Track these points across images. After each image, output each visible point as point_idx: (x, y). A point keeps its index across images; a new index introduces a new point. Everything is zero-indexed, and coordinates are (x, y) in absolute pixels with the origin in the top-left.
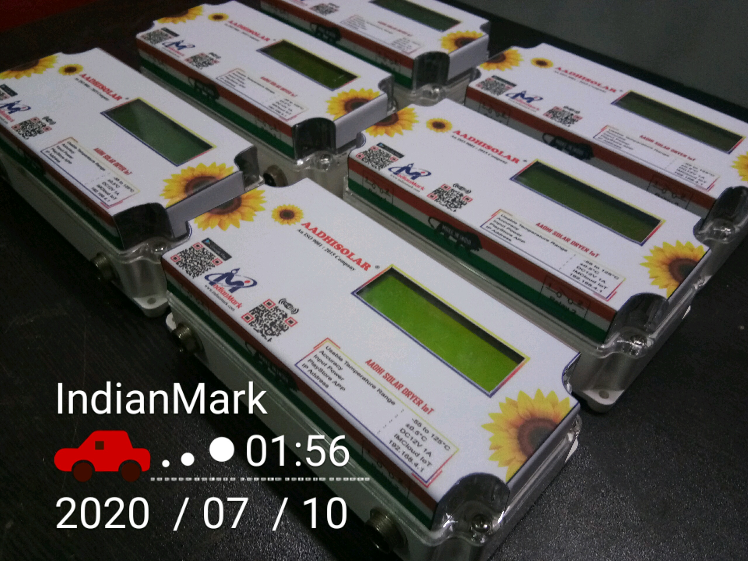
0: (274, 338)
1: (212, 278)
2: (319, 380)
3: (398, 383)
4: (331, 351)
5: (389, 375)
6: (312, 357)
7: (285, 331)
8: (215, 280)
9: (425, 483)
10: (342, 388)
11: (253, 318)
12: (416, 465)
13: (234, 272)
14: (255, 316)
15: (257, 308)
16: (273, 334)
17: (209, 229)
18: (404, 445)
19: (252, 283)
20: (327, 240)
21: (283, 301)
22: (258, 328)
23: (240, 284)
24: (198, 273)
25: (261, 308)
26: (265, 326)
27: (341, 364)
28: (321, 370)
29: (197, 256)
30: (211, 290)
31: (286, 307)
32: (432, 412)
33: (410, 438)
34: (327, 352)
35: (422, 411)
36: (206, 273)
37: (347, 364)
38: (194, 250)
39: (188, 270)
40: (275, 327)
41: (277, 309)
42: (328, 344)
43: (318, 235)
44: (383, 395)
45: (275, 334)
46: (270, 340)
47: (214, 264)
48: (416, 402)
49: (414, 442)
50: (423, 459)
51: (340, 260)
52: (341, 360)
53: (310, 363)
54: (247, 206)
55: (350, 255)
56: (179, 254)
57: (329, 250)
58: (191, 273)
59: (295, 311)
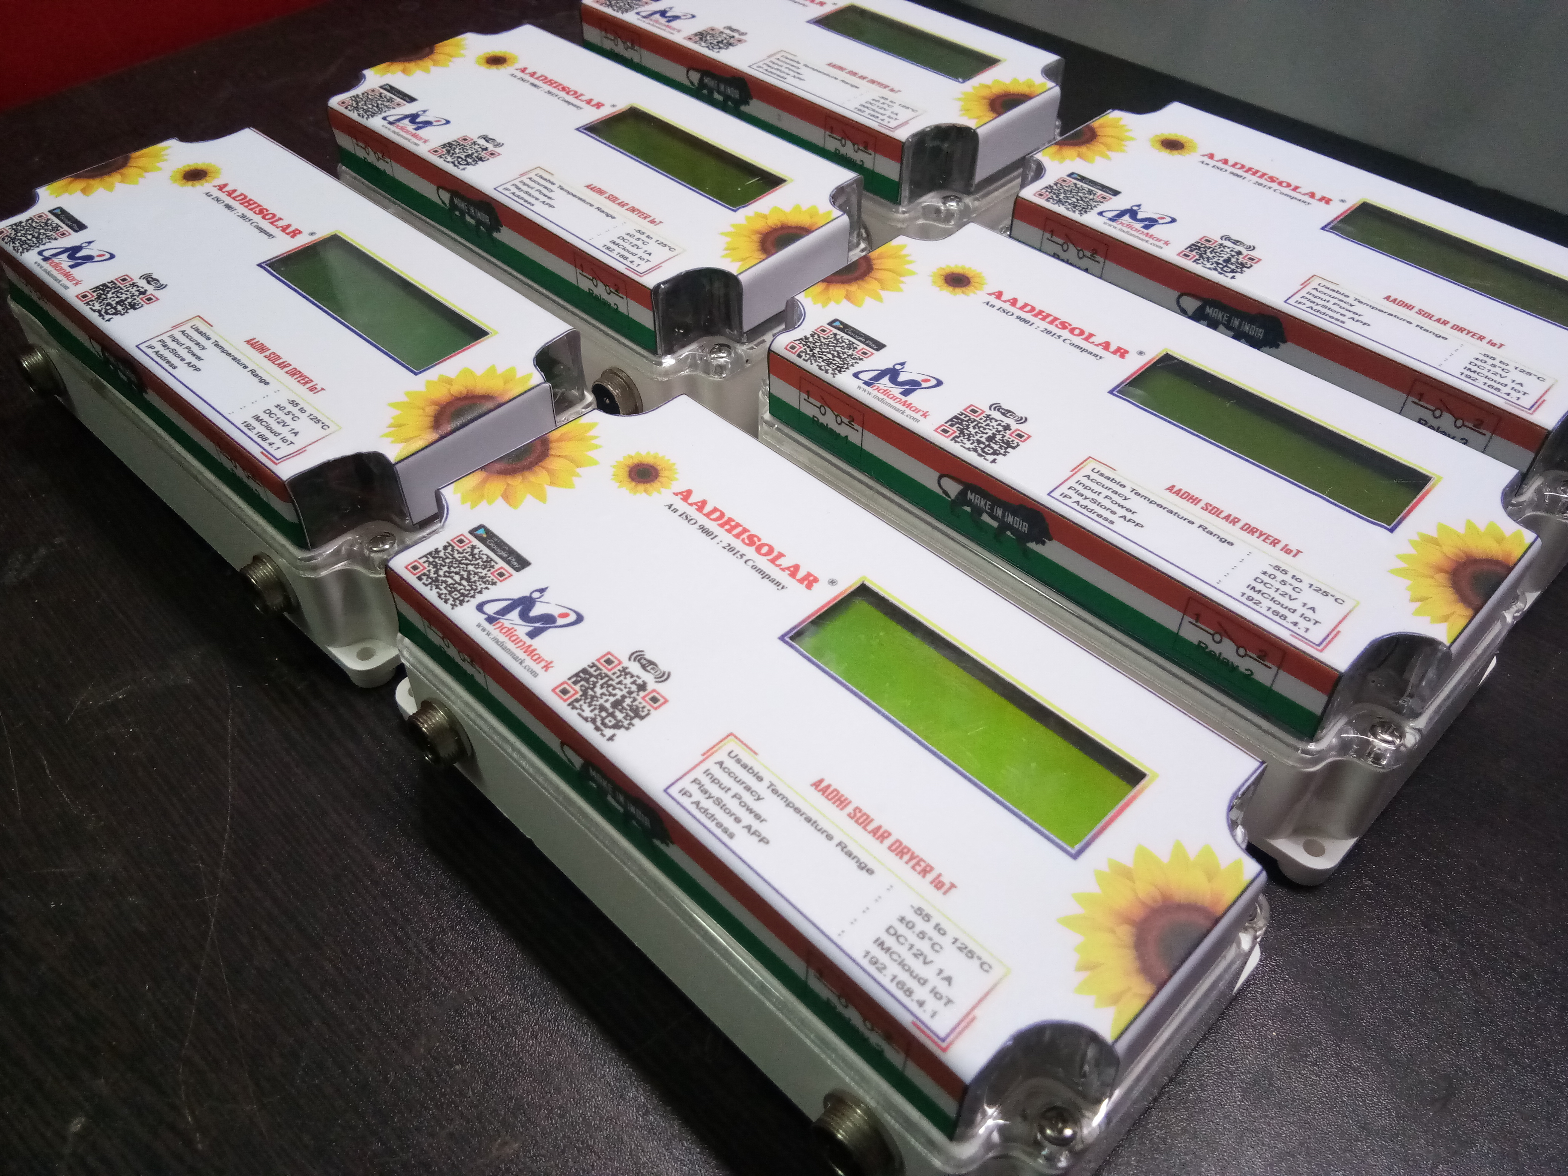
0: (620, 733)
1: (491, 609)
2: (715, 822)
3: (879, 828)
4: (739, 761)
5: (860, 811)
6: (698, 773)
7: (642, 718)
8: (497, 613)
9: (939, 1042)
10: (763, 840)
11: (576, 692)
12: (921, 1004)
13: (536, 595)
14: (581, 686)
15: (584, 671)
16: (617, 726)
17: (483, 505)
18: (895, 961)
19: (573, 617)
20: (727, 527)
21: (638, 657)
22: (587, 713)
23: (548, 620)
24: (462, 598)
25: (592, 670)
26: (602, 708)
27: (760, 788)
28: (718, 802)
29: (460, 563)
30: (488, 634)
31: (644, 667)
32: (953, 890)
33: (907, 946)
34: (730, 764)
35: (932, 888)
36: (480, 599)
37: (772, 787)
38: (453, 550)
39: (441, 592)
40: (621, 711)
41: (625, 672)
42: (731, 745)
43: (708, 515)
44: (850, 854)
45: (622, 726)
46: (611, 739)
47: (495, 580)
48: (918, 868)
49: (915, 955)
50: (935, 992)
51: (754, 567)
52: (760, 779)
53: (695, 787)
54: (561, 456)
55: (775, 556)
56: (423, 560)
57: (733, 546)
58: (448, 599)
59: (663, 677)
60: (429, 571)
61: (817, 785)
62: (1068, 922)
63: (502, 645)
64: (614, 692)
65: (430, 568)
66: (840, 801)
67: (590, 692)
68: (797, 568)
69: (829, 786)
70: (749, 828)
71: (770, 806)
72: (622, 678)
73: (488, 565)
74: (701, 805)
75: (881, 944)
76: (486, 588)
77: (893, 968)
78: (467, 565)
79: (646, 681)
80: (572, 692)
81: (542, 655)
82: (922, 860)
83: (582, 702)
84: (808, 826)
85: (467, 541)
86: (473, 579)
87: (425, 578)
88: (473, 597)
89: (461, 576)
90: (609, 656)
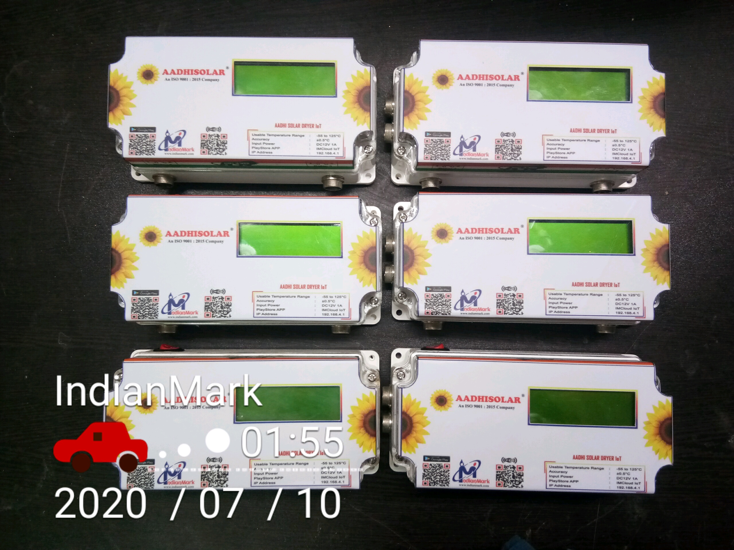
1: (457, 478)
2: (563, 486)
3: (595, 456)
4: (553, 467)
5: (588, 456)
6: (549, 478)
7: (523, 475)
8: (460, 478)
9: (644, 491)
10: (577, 481)
12: (635, 488)
13: (462, 465)
14: (501, 479)
15: (497, 475)
18: (624, 484)
19: (477, 463)
20: (481, 400)
21: (504, 460)
22: (510, 485)
23: (473, 469)
24: (447, 482)
26: (512, 481)
27: (564, 469)
28: (559, 481)
29: (433, 472)
30: (465, 485)
31: (508, 462)
32: (621, 458)
33: (623, 479)
35: (617, 461)
37: (566, 467)
38: (427, 470)
39: (440, 484)
40: (517, 478)
42: (548, 465)
43: (472, 400)
44: (595, 468)
45: (521, 481)
46: (522, 486)
47: (448, 469)
51: (500, 408)
52: (562, 467)
53: (551, 482)
54: (415, 415)
55: (502, 400)
56: (424, 479)
57: (488, 405)
58: (443, 484)
59: (515, 461)
61: (574, 458)
62: (647, 445)
63: (471, 485)
64: (510, 475)
65: (429, 480)
66: (581, 457)
67: (505, 479)
68: (510, 398)
69: (577, 456)
70: (571, 481)
71: (570, 472)
72: (507, 469)
73: (440, 467)
74: (557, 485)
75: (618, 483)
76: (449, 474)
78: (436, 471)
79: (513, 465)
80: (501, 483)
81: (484, 480)
82: (610, 457)
83: (506, 484)
84: (581, 470)
85: (427, 464)
86: (443, 474)
87: (431, 484)
88: (449, 479)
89: (439, 475)
90: (498, 466)
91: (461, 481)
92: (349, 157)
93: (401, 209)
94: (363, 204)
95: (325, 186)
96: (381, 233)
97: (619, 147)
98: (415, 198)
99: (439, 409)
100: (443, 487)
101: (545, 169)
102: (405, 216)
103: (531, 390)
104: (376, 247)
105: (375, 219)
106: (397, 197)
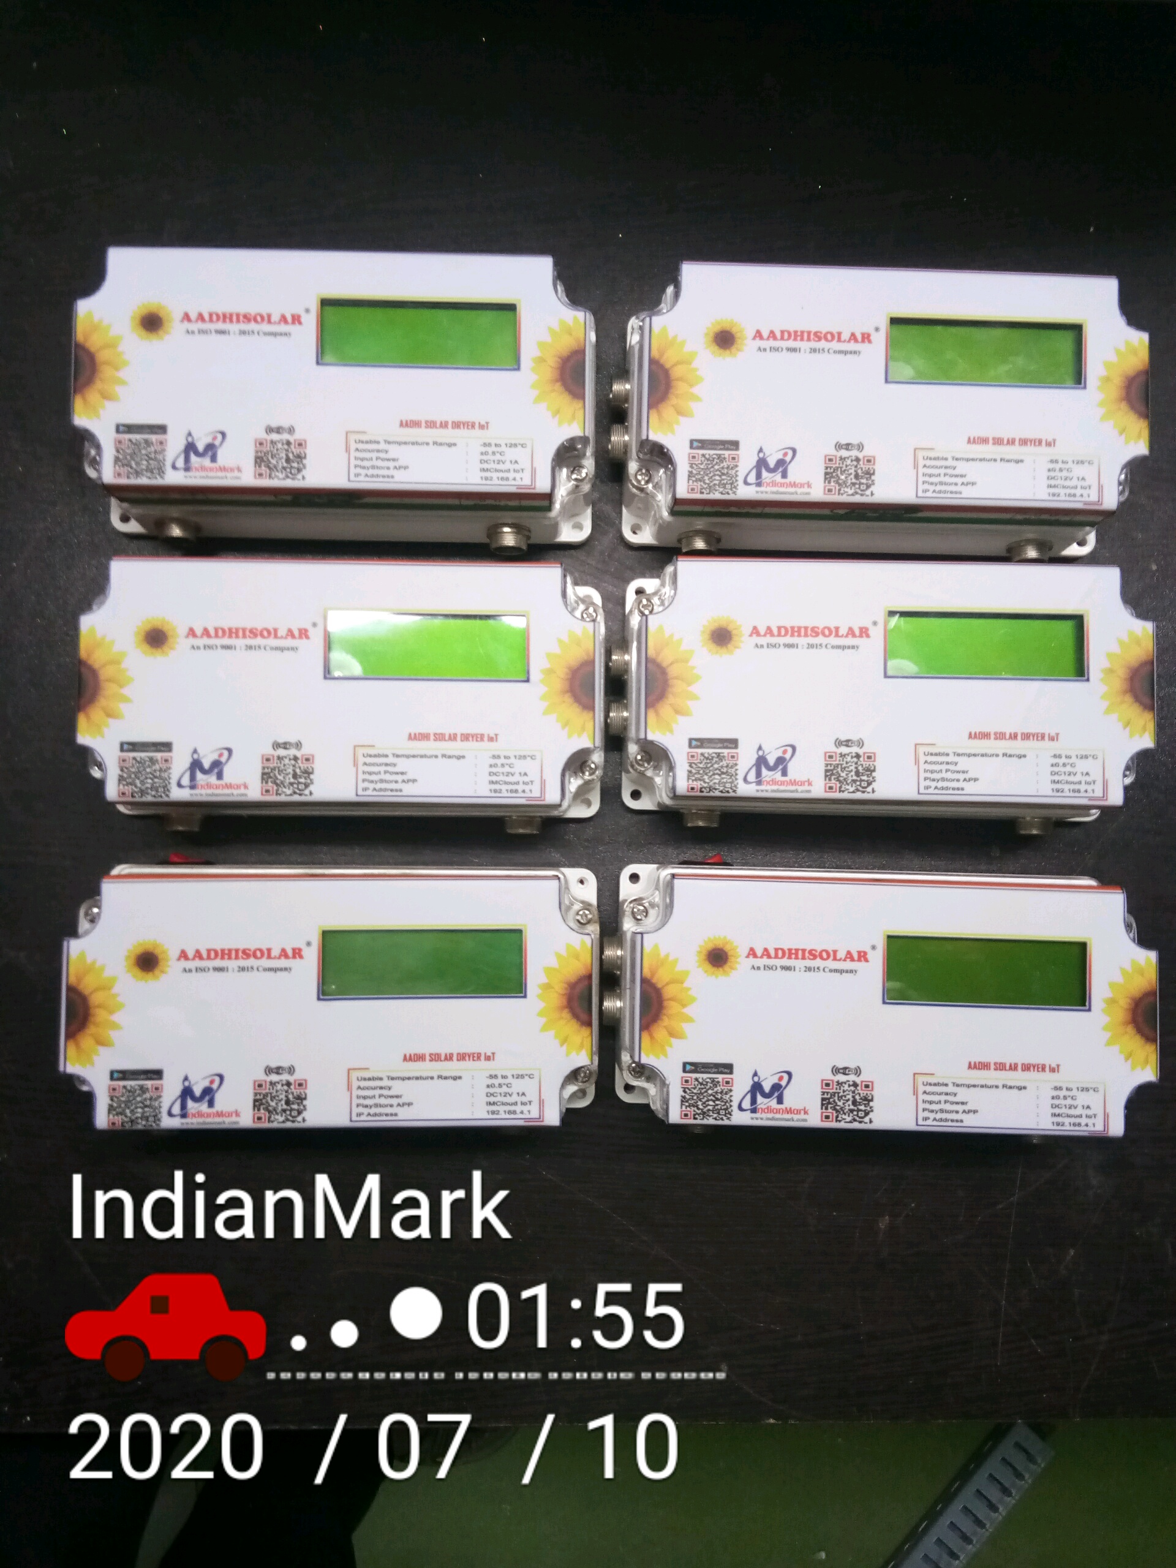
0: (872, 1115)
1: (746, 1105)
2: (949, 1120)
3: (1011, 1065)
4: (930, 1085)
5: (997, 1063)
6: (921, 1105)
7: (872, 1100)
8: (752, 1105)
9: (1103, 1132)
10: (975, 1111)
11: (832, 1113)
12: (1086, 1125)
13: (756, 1079)
14: (831, 1108)
15: (823, 1099)
16: (867, 1113)
17: (670, 1050)
18: (1064, 1117)
19: (786, 1077)
20: (793, 956)
21: (837, 1071)
22: (847, 1118)
23: (777, 1087)
24: (727, 1111)
25: (826, 1096)
26: (851, 1110)
27: (952, 1089)
28: (942, 1111)
29: (701, 1093)
30: (760, 1118)
31: (844, 1074)
32: (1060, 1067)
33: (1063, 1107)
34: (928, 1089)
35: (1052, 1074)
37: (957, 1085)
38: (689, 1089)
39: (713, 1116)
40: (860, 1105)
41: (839, 1084)
42: (920, 1079)
43: (776, 957)
44: (1008, 1087)
45: (869, 1111)
46: (871, 1120)
47: (728, 1088)
48: (1040, 1070)
49: (1070, 1108)
50: (1087, 1116)
51: (831, 971)
52: (946, 1085)
53: (926, 1112)
54: (667, 984)
55: (833, 955)
56: (684, 1107)
57: (808, 966)
58: (721, 1116)
59: (858, 1071)
60: (694, 1111)
61: (970, 1067)
62: (1109, 1043)
63: (773, 1119)
64: (847, 1098)
65: (693, 1108)
66: (985, 1066)
67: (838, 1108)
68: (849, 953)
69: (975, 1063)
70: (964, 1111)
71: (963, 1094)
72: (842, 1088)
73: (715, 1083)
74: (937, 1118)
75: (1054, 1115)
76: (731, 1096)
77: (1067, 1121)
78: (706, 1092)
79: (853, 1079)
80: (830, 1114)
81: (797, 1108)
82: (1038, 1065)
83: (840, 1116)
84: (984, 1089)
85: (689, 1079)
86: (719, 1096)
87: (697, 1116)
88: (731, 1106)
89: (712, 1100)
90: (825, 1082)
91: (754, 1111)
92: (543, 485)
93: (640, 592)
94: (569, 579)
95: (494, 546)
96: (604, 636)
97: (1059, 474)
98: (670, 569)
99: (713, 973)
100: (720, 1122)
101: (920, 515)
102: (649, 603)
103: (889, 937)
104: (593, 662)
105: (591, 610)
106: (631, 569)
